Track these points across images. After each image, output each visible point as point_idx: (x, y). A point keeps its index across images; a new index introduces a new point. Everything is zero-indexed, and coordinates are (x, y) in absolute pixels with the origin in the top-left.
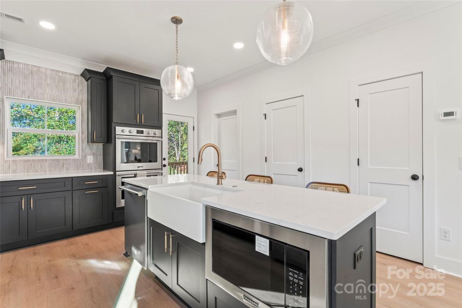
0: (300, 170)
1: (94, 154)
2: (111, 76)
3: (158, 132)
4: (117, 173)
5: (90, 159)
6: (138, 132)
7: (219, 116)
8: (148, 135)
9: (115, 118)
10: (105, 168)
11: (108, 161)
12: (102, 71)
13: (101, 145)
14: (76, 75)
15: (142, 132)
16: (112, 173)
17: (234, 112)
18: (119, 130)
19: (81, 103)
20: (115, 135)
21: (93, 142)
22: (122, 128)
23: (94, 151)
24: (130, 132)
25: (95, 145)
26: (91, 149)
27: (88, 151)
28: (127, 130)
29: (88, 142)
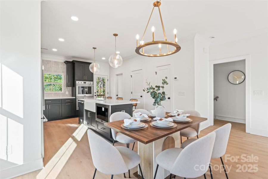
0: (141, 96)
1: (68, 91)
2: (75, 63)
3: (92, 82)
4: (77, 98)
5: (67, 93)
6: (84, 83)
7: (117, 75)
8: (88, 84)
9: (76, 78)
10: (72, 96)
11: (74, 93)
12: (71, 61)
13: (71, 88)
14: (62, 62)
15: (86, 83)
16: (75, 98)
17: (122, 74)
18: (77, 82)
19: (64, 72)
20: (76, 84)
21: (68, 86)
22: (78, 81)
23: (68, 90)
24: (81, 83)
25: (69, 88)
26: (67, 89)
27: (66, 90)
28: (80, 82)
29: (66, 87)
